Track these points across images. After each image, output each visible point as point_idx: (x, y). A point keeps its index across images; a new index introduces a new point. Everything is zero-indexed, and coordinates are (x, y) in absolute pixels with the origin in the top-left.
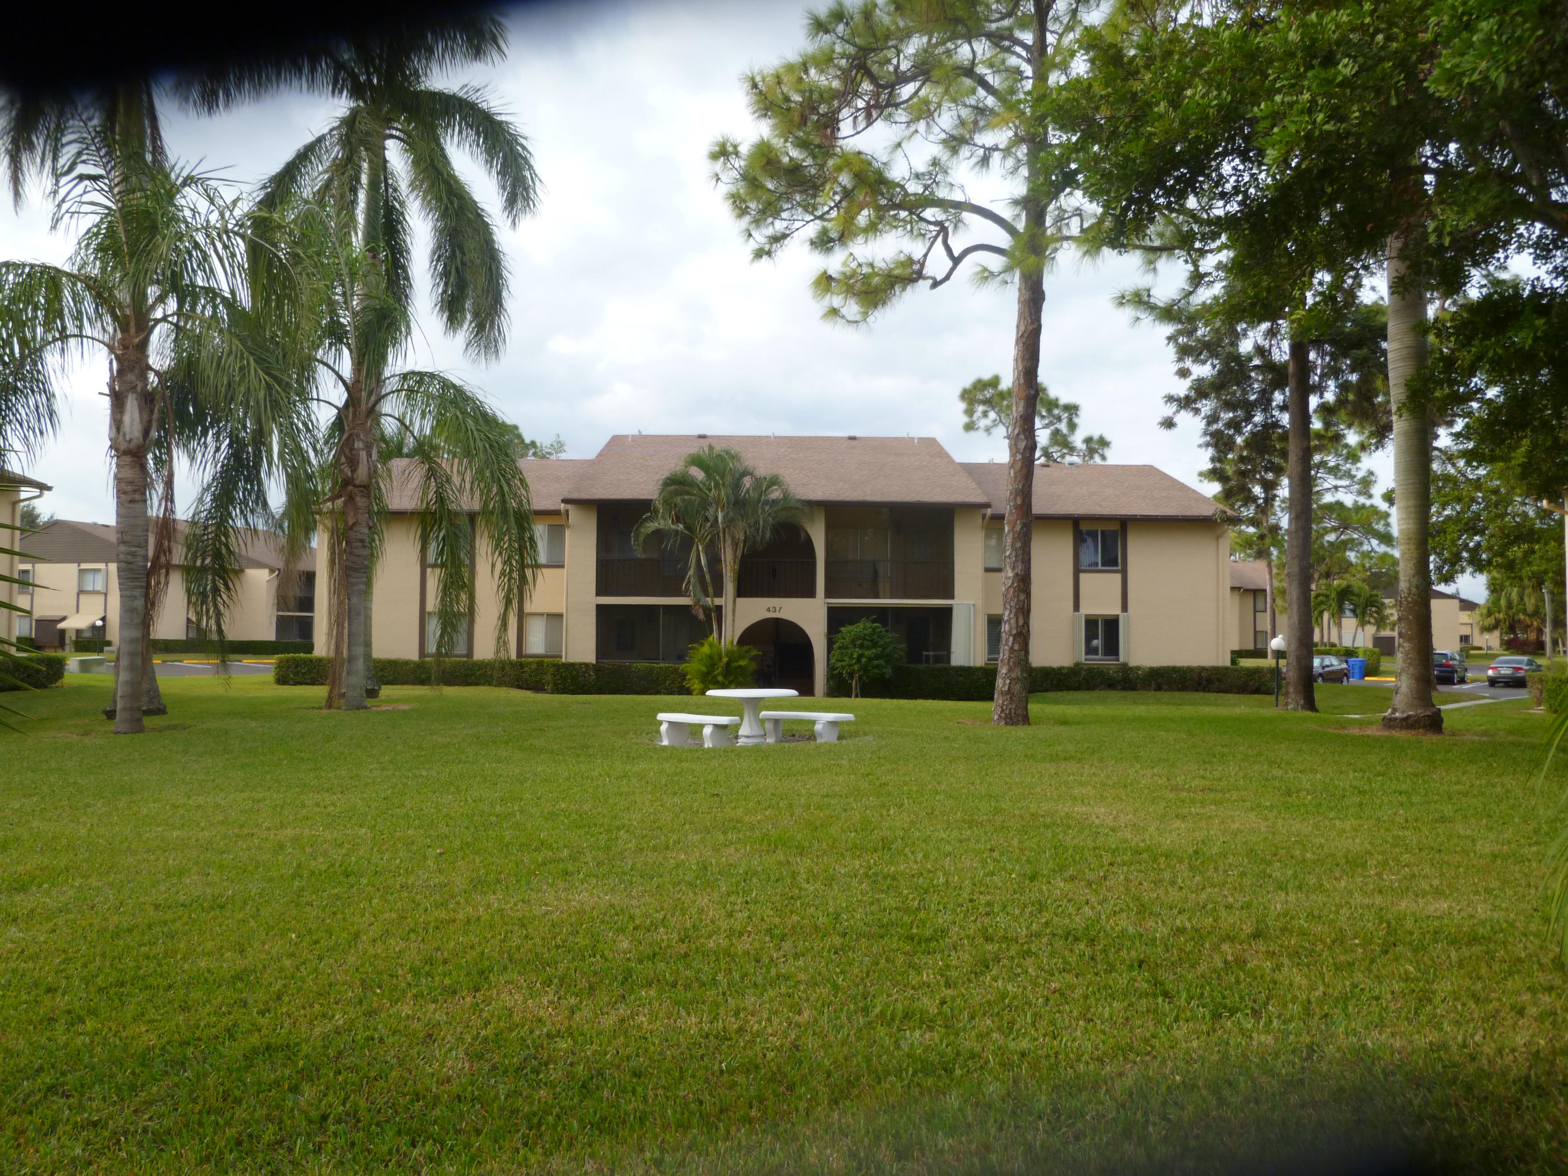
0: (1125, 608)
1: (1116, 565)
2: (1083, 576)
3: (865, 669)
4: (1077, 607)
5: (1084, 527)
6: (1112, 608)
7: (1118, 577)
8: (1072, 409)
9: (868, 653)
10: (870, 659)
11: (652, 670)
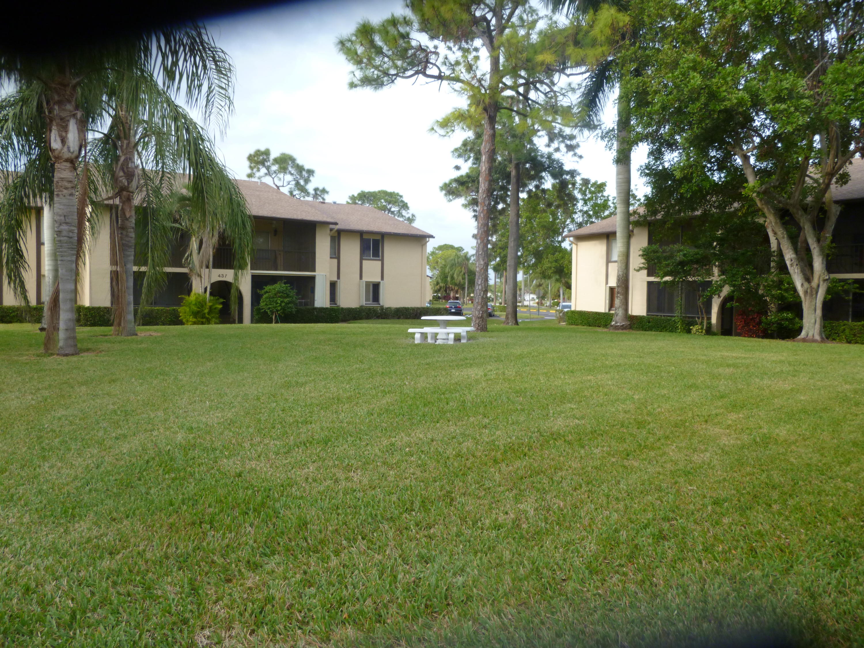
0: (382, 278)
1: (379, 257)
2: (364, 262)
3: (283, 309)
4: (361, 277)
5: (365, 237)
6: (377, 279)
7: (380, 263)
8: (311, 172)
9: (286, 300)
10: (287, 304)
11: (152, 311)
